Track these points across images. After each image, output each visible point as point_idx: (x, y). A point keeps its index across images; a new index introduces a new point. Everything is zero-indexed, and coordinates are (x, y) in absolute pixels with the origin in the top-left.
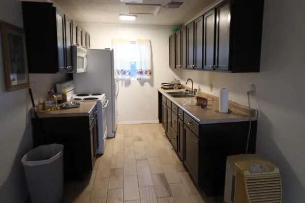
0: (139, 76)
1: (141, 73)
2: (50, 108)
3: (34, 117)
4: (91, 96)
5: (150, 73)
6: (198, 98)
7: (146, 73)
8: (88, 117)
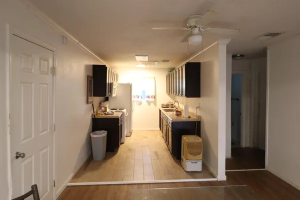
0: (147, 99)
1: (149, 97)
2: (100, 114)
3: (94, 117)
4: (118, 110)
5: (154, 97)
6: (177, 111)
7: (152, 97)
8: (118, 119)
